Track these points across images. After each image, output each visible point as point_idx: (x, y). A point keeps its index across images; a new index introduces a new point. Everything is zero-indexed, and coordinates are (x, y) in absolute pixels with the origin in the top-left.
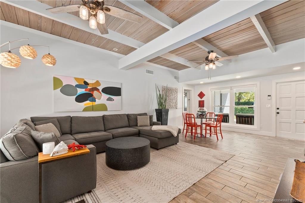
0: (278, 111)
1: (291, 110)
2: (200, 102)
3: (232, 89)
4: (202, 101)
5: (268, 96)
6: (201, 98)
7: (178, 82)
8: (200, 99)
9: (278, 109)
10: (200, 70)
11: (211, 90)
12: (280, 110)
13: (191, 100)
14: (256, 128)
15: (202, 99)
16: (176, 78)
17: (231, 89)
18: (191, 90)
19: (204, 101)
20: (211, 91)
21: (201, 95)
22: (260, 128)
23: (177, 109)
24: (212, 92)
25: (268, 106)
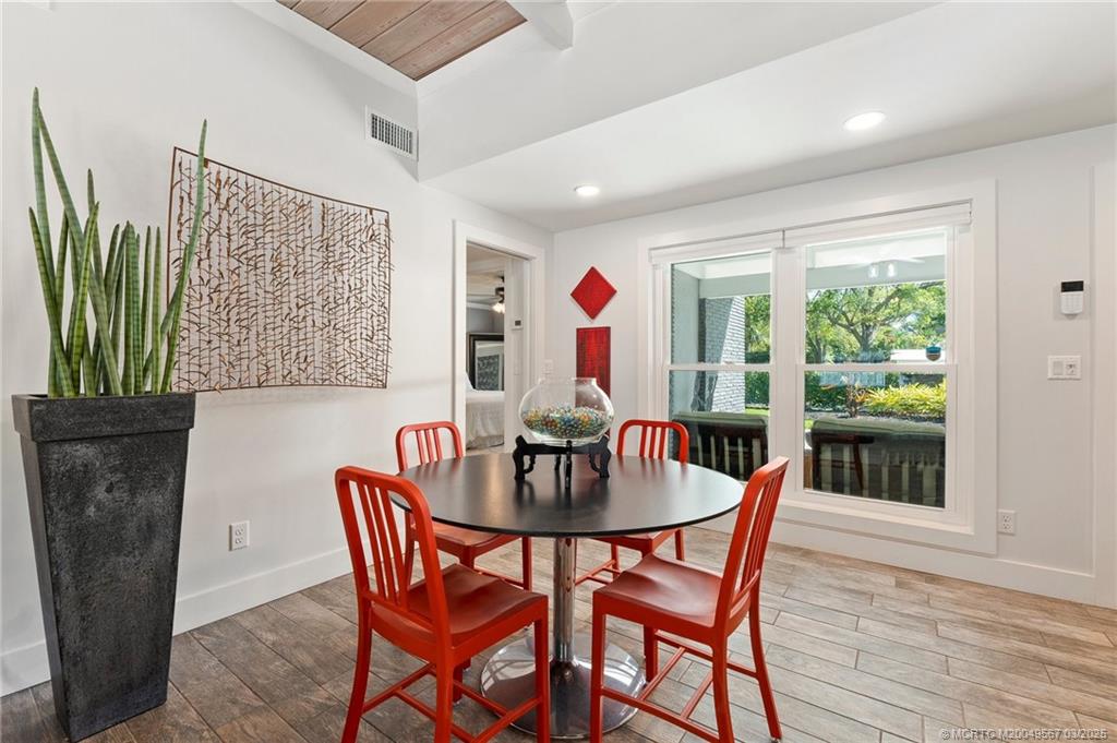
2: (583, 335)
3: (788, 244)
4: (597, 330)
5: (1068, 287)
6: (593, 312)
7: (416, 179)
8: (585, 322)
10: (566, 51)
11: (650, 258)
13: (526, 324)
14: (969, 531)
15: (599, 322)
16: (382, 130)
17: (783, 249)
18: (527, 259)
19: (608, 330)
20: (655, 267)
21: (593, 292)
22: (999, 533)
23: (385, 386)
24: (659, 273)
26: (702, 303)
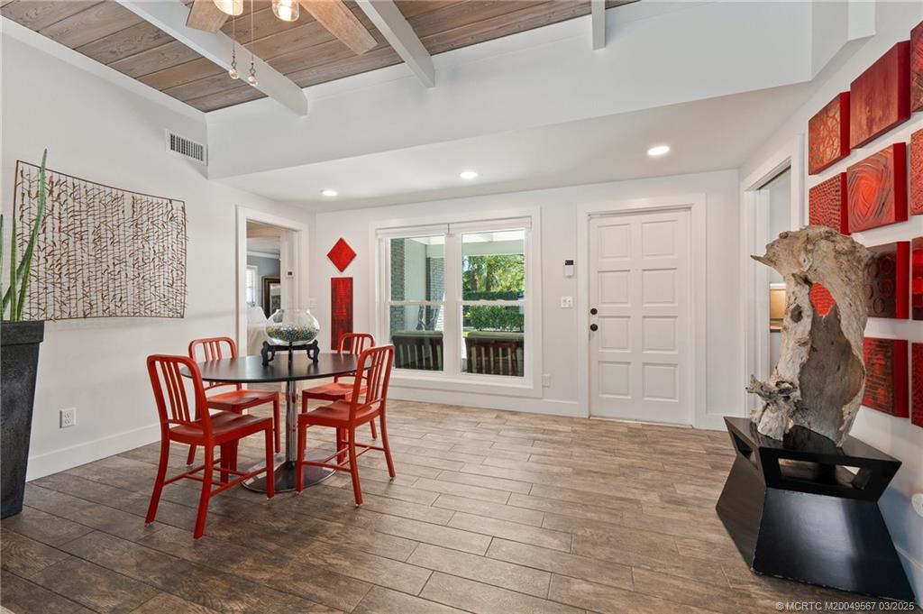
0: (594, 320)
1: (629, 317)
2: (335, 282)
3: (451, 232)
4: (344, 279)
5: (567, 263)
6: (342, 268)
7: (206, 176)
8: (337, 274)
9: (594, 312)
10: (304, 117)
11: (377, 235)
12: (599, 317)
13: (296, 274)
14: (531, 387)
15: (346, 274)
16: (179, 145)
17: (449, 234)
18: (296, 231)
19: (351, 279)
20: (380, 240)
21: (341, 255)
22: (543, 386)
23: (182, 317)
24: (382, 244)
25: (565, 301)
26: (428, 260)
